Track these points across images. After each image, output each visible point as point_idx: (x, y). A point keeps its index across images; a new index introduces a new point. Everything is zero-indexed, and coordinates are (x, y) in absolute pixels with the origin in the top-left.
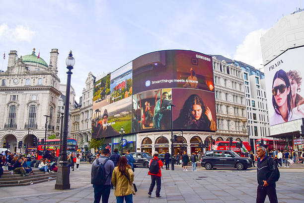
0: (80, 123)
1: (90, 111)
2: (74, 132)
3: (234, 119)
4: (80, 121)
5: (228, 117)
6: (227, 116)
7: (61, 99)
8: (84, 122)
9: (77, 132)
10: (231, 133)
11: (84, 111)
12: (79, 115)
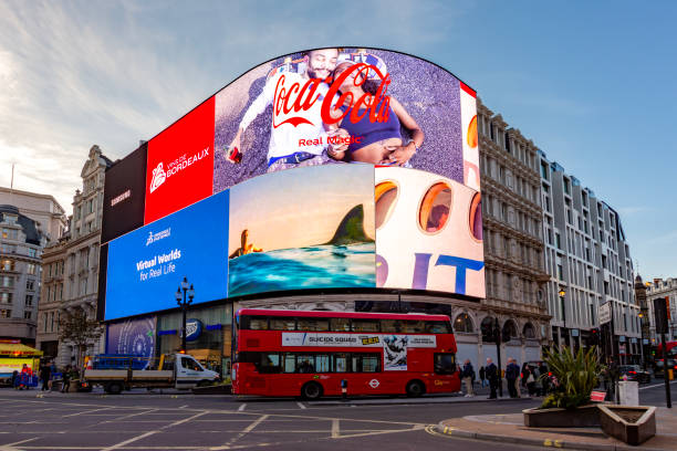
0: (66, 282)
1: (92, 250)
2: (48, 306)
3: (520, 272)
4: (66, 276)
5: (507, 266)
6: (505, 263)
7: (19, 226)
8: (76, 279)
9: (56, 305)
10: (514, 307)
11: (74, 249)
12: (63, 261)
